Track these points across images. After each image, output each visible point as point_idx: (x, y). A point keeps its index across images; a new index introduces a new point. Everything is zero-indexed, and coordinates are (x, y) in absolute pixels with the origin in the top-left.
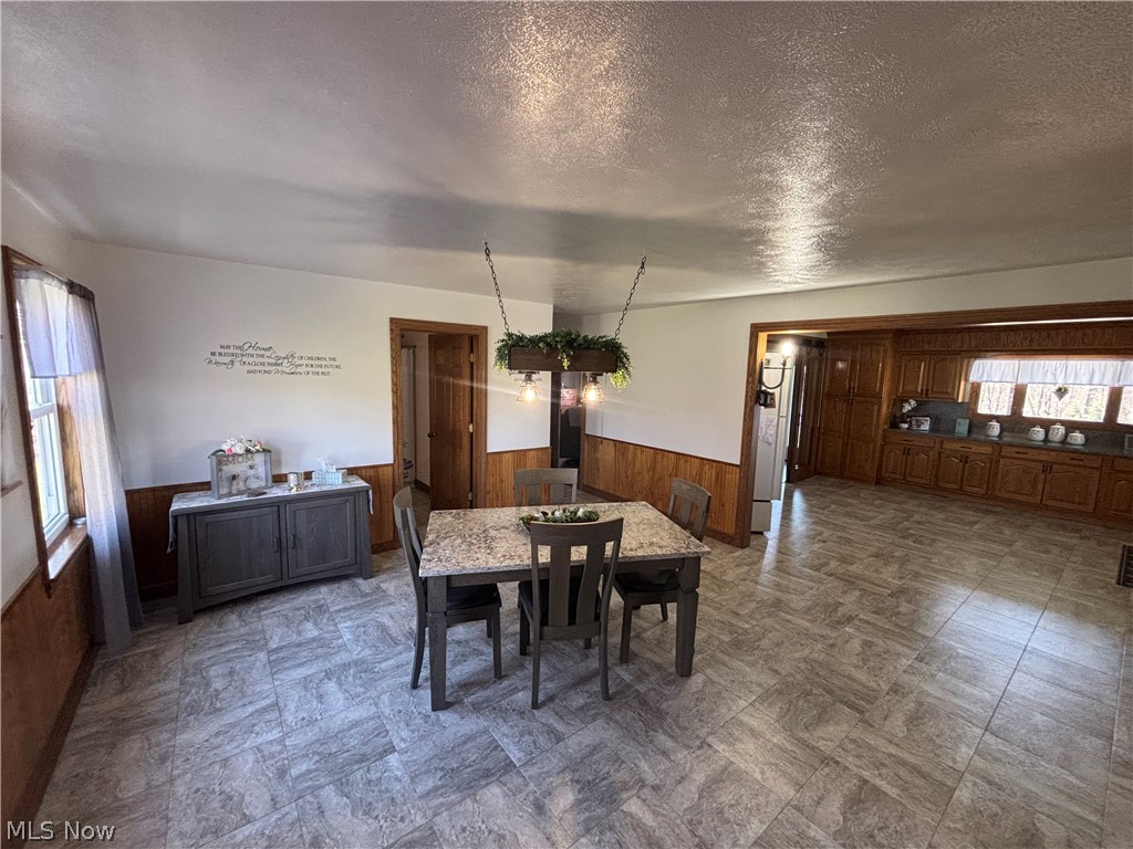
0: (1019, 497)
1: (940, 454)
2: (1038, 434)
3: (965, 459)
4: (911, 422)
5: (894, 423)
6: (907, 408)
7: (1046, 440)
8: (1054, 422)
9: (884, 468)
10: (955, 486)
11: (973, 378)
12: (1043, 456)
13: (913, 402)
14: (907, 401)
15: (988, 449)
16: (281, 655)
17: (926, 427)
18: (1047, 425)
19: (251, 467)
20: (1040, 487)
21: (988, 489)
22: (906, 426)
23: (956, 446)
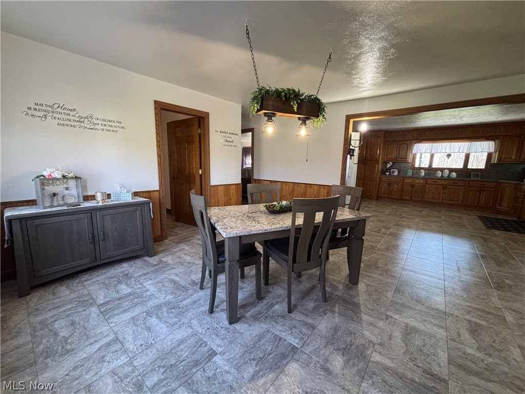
0: (434, 200)
1: (403, 184)
2: (439, 174)
3: (413, 186)
4: (390, 172)
5: (383, 172)
6: (389, 165)
7: (442, 176)
8: (445, 169)
9: (380, 193)
10: (408, 198)
11: (414, 152)
12: (443, 183)
13: (391, 163)
14: (389, 163)
15: (422, 181)
16: (109, 306)
17: (396, 174)
18: (442, 170)
19: (67, 189)
20: (441, 195)
21: (421, 198)
22: (388, 173)
23: (409, 181)
